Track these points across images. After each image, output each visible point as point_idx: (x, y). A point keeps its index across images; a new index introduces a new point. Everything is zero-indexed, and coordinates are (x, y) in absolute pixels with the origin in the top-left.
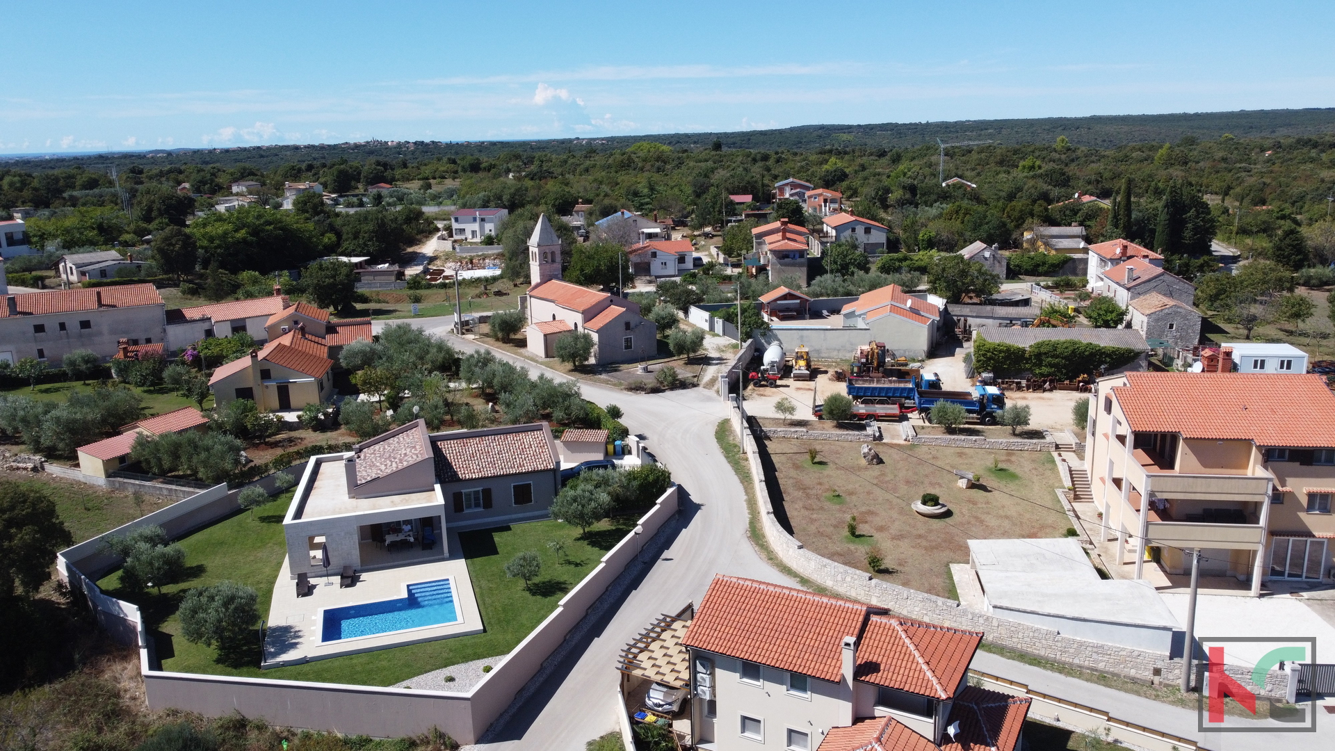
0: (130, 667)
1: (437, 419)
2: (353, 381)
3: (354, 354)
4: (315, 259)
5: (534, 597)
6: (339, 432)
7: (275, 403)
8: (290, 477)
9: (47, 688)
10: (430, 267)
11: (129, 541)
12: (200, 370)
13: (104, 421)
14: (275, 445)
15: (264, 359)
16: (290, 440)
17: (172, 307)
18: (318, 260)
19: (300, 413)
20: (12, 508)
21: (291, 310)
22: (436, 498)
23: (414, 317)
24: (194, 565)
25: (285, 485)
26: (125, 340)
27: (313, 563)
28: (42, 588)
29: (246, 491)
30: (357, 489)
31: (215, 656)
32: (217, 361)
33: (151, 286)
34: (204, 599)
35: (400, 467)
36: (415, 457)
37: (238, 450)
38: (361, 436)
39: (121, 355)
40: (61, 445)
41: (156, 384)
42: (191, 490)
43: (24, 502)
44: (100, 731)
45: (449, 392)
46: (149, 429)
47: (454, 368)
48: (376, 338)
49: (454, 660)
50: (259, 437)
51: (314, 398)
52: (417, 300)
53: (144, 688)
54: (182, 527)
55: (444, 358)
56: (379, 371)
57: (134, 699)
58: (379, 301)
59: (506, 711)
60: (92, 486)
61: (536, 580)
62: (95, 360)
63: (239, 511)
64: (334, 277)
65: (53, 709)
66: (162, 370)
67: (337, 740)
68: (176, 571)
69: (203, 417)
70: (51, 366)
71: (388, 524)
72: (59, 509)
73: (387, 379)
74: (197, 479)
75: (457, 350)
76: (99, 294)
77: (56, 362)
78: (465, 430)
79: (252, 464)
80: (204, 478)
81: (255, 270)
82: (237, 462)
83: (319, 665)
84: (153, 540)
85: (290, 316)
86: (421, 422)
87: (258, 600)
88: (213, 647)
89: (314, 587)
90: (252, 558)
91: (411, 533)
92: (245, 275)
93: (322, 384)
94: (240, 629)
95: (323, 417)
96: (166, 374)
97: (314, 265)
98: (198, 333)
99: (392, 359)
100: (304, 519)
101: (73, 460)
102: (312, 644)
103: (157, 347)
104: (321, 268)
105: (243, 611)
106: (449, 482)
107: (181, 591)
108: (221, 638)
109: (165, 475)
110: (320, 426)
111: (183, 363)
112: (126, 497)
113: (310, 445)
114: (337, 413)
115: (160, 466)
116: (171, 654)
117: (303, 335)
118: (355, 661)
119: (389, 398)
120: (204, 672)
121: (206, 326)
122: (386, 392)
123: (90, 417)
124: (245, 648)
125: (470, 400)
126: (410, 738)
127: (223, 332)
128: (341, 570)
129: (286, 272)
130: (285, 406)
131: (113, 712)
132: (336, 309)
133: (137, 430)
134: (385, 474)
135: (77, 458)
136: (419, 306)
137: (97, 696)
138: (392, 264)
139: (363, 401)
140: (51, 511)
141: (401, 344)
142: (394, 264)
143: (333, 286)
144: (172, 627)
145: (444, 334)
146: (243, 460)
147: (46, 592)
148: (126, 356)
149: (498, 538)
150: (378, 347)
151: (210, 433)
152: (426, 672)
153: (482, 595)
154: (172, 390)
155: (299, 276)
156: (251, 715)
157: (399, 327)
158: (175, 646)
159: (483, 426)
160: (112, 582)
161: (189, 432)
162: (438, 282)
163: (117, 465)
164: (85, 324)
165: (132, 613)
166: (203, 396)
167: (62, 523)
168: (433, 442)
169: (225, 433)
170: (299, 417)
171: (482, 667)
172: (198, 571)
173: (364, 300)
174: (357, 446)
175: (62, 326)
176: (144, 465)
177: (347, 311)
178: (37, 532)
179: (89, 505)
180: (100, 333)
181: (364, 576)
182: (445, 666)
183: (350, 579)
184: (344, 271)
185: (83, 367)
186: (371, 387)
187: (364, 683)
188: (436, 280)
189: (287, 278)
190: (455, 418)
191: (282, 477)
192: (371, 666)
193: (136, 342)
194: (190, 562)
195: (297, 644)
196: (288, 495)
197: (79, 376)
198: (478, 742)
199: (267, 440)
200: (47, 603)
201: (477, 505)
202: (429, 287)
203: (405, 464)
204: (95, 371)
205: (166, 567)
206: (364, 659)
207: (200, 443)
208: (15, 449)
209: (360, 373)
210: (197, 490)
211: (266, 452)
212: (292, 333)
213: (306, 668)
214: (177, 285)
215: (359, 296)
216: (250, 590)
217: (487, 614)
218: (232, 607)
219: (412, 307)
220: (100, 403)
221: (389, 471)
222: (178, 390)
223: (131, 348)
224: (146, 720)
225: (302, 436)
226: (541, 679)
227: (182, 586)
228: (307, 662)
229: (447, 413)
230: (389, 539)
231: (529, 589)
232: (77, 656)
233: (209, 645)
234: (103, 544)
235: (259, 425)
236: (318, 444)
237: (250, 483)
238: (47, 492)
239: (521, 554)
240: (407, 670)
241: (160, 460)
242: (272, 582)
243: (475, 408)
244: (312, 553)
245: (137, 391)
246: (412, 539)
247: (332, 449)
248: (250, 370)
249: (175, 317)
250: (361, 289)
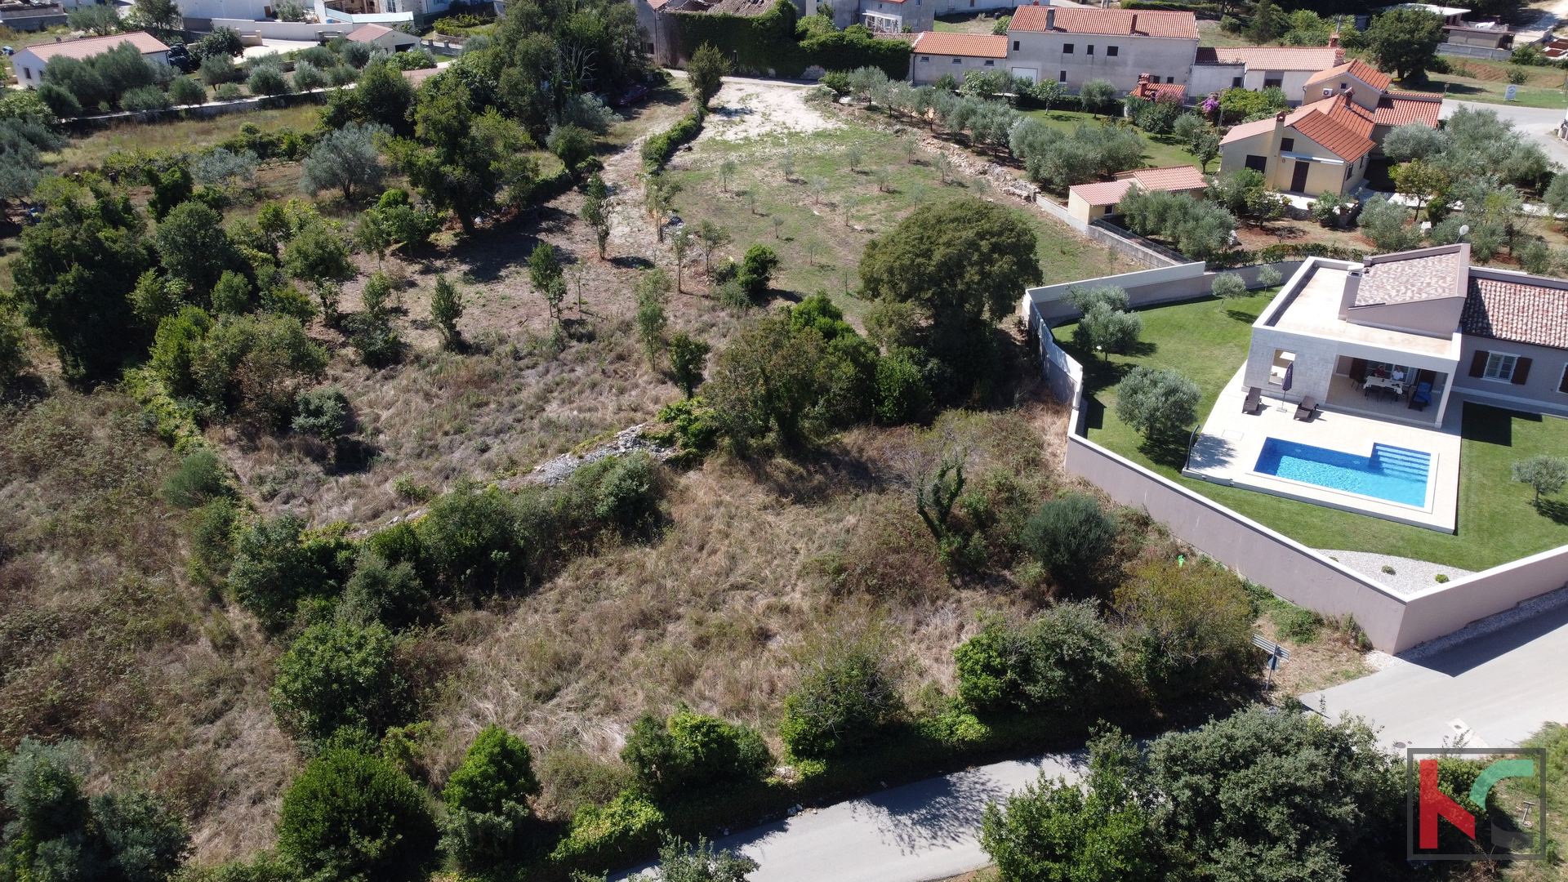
0: (1059, 423)
1: (1488, 248)
2: (1392, 175)
3: (1404, 141)
4: (1394, 4)
5: (1541, 518)
6: (1352, 234)
7: (1287, 180)
8: (1277, 275)
9: (985, 414)
10: (1554, 34)
11: (1092, 299)
12: (1215, 125)
13: (1103, 163)
14: (1272, 232)
15: (1292, 125)
16: (1291, 231)
17: (1206, 44)
18: (1399, 7)
19: (1313, 201)
20: (1000, 234)
21: (1343, 69)
22: (1448, 351)
23: (1505, 103)
24: (1147, 341)
25: (1269, 282)
26: (1147, 75)
27: (1272, 380)
28: (1005, 320)
29: (1224, 276)
30: (1351, 309)
31: (1140, 444)
32: (1235, 118)
33: (1191, 16)
34: (1147, 382)
35: (1416, 299)
36: (1440, 291)
37: (1229, 228)
38: (1379, 247)
39: (1138, 92)
40: (1057, 180)
41: (1164, 132)
42: (1167, 259)
43: (1012, 230)
44: (1018, 473)
45: (1520, 216)
46: (1145, 181)
47: (1538, 185)
48: (1442, 124)
49: (1402, 550)
50: (1257, 219)
51: (1335, 185)
52: (1519, 80)
53: (1065, 448)
54: (1145, 300)
55: (1530, 169)
56: (1431, 169)
57: (1055, 455)
58: (1463, 74)
59: (1447, 637)
60: (1073, 230)
61: (1553, 497)
62: (1112, 93)
63: (1209, 297)
64: (1412, 32)
65: (985, 436)
66: (1174, 118)
67: (1236, 582)
68: (1127, 342)
69: (1203, 180)
70: (1069, 92)
71: (1376, 364)
72: (1039, 247)
73: (1438, 181)
74: (1176, 250)
75: (1553, 161)
76: (1135, 17)
77: (1074, 89)
78: (1523, 273)
79: (1239, 248)
80: (1184, 250)
81: (1313, 10)
82: (1224, 241)
83: (1242, 494)
84: (1115, 304)
85: (1340, 76)
86: (1465, 248)
87: (1200, 401)
88: (1141, 433)
89: (1264, 407)
90: (1207, 353)
91: (1401, 383)
92: (1301, 15)
93: (1351, 170)
94: (1172, 425)
95: (1338, 212)
96: (1178, 123)
97: (1391, 12)
98: (1222, 79)
99: (1454, 156)
100: (1279, 327)
101: (1063, 196)
102: (1241, 469)
103: (1177, 89)
104: (1399, 19)
105: (1182, 407)
106: (1476, 335)
107: (1126, 365)
108: (1151, 428)
109: (1147, 236)
110: (1332, 222)
111: (1200, 113)
112: (1102, 249)
113: (1312, 242)
114: (1358, 211)
115: (1143, 225)
116: (1098, 425)
117: (1348, 104)
118: (1283, 505)
119: (1432, 205)
120: (1125, 455)
121: (1236, 73)
122: (1430, 198)
123: (1091, 155)
124: (1172, 446)
125: (1547, 235)
126: (1318, 615)
127: (1254, 83)
128: (1301, 400)
129: (1351, 18)
130: (1298, 188)
131: (1034, 460)
132: (1401, 75)
133: (1131, 180)
134: (1393, 302)
135: (1067, 196)
136: (1519, 89)
137: (1024, 439)
138: (1500, 23)
139: (1396, 203)
140: (1031, 247)
141: (1474, 138)
142: (1502, 23)
143: (1409, 43)
144: (1108, 398)
145: (1543, 134)
146: (1231, 240)
147: (1007, 325)
148: (1143, 94)
149: (1517, 425)
150: (1440, 136)
151: (1205, 201)
152: (1362, 551)
153: (1468, 488)
154: (1179, 142)
155: (1367, 24)
156: (1157, 517)
157: (1479, 114)
158: (1105, 419)
159: (1553, 274)
160: (1065, 333)
161: (1185, 195)
162: (1560, 58)
163: (1102, 214)
164: (1113, 51)
165: (1074, 371)
166: (1209, 156)
167: (1037, 261)
168: (1473, 279)
169: (1221, 204)
170: (1310, 205)
171: (1436, 574)
172: (1148, 349)
173: (1443, 68)
174: (1370, 258)
175: (1090, 50)
176: (1127, 220)
177: (1415, 81)
178: (1015, 264)
179: (1066, 249)
180: (1124, 64)
181: (1325, 414)
182: (1389, 554)
183: (1308, 412)
184: (1429, 25)
185: (1098, 99)
186: (1413, 186)
187: (1285, 534)
188: (1557, 54)
189: (1350, 26)
190: (1515, 254)
191: (1267, 271)
192: (1300, 518)
193: (1157, 80)
194: (1144, 338)
195: (1226, 462)
196: (1268, 294)
197: (1093, 108)
198: (1399, 654)
199: (1265, 224)
200: (1004, 335)
201: (1504, 375)
202: (1544, 63)
203: (1424, 297)
204: (1109, 107)
205: (1119, 335)
206: (1295, 507)
207: (1191, 211)
208: (1017, 173)
209: (1405, 165)
210: (1173, 262)
211: (1259, 238)
212: (1335, 98)
213: (1227, 491)
214: (1218, 18)
215: (1437, 63)
216: (1195, 387)
217: (1466, 514)
218: (1172, 399)
219: (1507, 88)
220: (1104, 141)
221: (1399, 300)
222: (1185, 143)
223: (1151, 86)
224: (1060, 480)
225: (1306, 229)
226: (1511, 620)
227: (1129, 360)
228: (1231, 486)
229: (1505, 244)
230: (1371, 381)
231: (1538, 505)
232: (1017, 396)
233: (1138, 430)
234: (1068, 292)
235: (1261, 204)
236: (1323, 243)
237: (1230, 269)
238: (1032, 225)
239: (1542, 457)
240: (1340, 539)
241: (1145, 218)
242: (1220, 386)
243: (1550, 246)
244: (1275, 369)
245: (1143, 136)
246: (1400, 391)
247: (1337, 253)
248: (1271, 137)
249: (1206, 56)
250: (1443, 54)
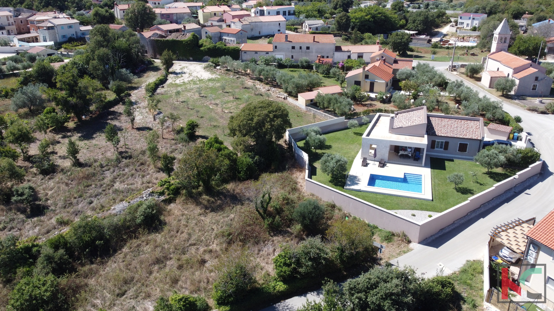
0: (302, 175)
1: (432, 107)
2: (400, 85)
3: (403, 74)
4: (395, 30)
5: (457, 193)
6: (390, 105)
7: (368, 89)
8: (368, 119)
9: (276, 174)
10: (443, 39)
11: (309, 131)
12: (343, 71)
13: (308, 85)
14: (365, 105)
15: (368, 70)
16: (371, 105)
17: (338, 45)
18: (396, 31)
19: (377, 94)
20: (276, 111)
21: (382, 52)
22: (423, 141)
23: (431, 61)
24: (328, 145)
25: (366, 122)
26: (320, 56)
27: (370, 154)
28: (280, 140)
29: (351, 121)
30: (393, 129)
31: (330, 180)
32: (349, 69)
33: (332, 36)
34: (329, 158)
35: (412, 125)
36: (419, 122)
37: (351, 105)
38: (399, 108)
39: (317, 61)
40: (293, 92)
41: (327, 74)
42: (332, 116)
43: (280, 110)
44: (289, 193)
45: (440, 96)
46: (322, 91)
47: (444, 86)
48: (413, 68)
49: (417, 208)
50: (360, 101)
51: (383, 89)
52: (434, 53)
53: (305, 183)
54: (327, 130)
55: (441, 81)
56: (412, 82)
57: (301, 186)
58: (418, 52)
59: (434, 235)
60: (300, 108)
61: (460, 186)
62: (309, 62)
63: (347, 128)
64: (401, 39)
65: (277, 181)
66: (330, 69)
67: (365, 224)
68: (322, 145)
69: (341, 90)
70: (295, 62)
71: (402, 147)
72: (289, 115)
73: (414, 86)
74: (335, 113)
75: (448, 78)
76: (314, 37)
77: (296, 61)
78: (443, 114)
79: (355, 111)
80: (337, 113)
81: (370, 33)
82: (350, 109)
83: (364, 194)
84: (317, 133)
85: (381, 54)
86: (425, 107)
87: (348, 163)
88: (329, 176)
89: (369, 164)
90: (348, 147)
91: (410, 153)
92: (367, 35)
93: (387, 84)
94: (340, 172)
95: (385, 98)
96: (331, 71)
97: (394, 33)
98: (344, 56)
99: (418, 78)
100: (371, 137)
101: (296, 97)
102: (363, 185)
103: (330, 60)
104: (397, 35)
105: (342, 166)
106: (431, 135)
107: (323, 153)
108: (333, 174)
109: (324, 109)
110: (383, 101)
111: (338, 68)
112: (311, 114)
113: (378, 108)
114: (391, 97)
115: (323, 105)
116: (315, 174)
117: (384, 63)
118: (378, 196)
119: (413, 94)
120: (325, 184)
121: (348, 54)
122: (413, 92)
123: (304, 83)
124: (340, 180)
125: (449, 102)
126: (393, 232)
127: (354, 57)
128: (380, 160)
129: (382, 35)
130: (372, 90)
131: (294, 188)
132: (399, 53)
133: (318, 91)
134: (405, 126)
135: (297, 97)
136: (435, 56)
137: (290, 181)
138: (427, 35)
139: (402, 94)
140: (287, 115)
141: (423, 72)
142: (428, 36)
143: (401, 43)
144: (317, 165)
145: (443, 70)
146: (352, 109)
147: (281, 142)
148: (319, 62)
149: (447, 163)
150: (414, 72)
151: (343, 96)
152: (404, 209)
153: (435, 185)
154: (332, 77)
155: (387, 37)
156: (338, 204)
157: (424, 64)
158: (317, 172)
159: (452, 114)
160: (301, 144)
161: (336, 95)
162: (446, 46)
163: (310, 102)
164: (308, 48)
165: (305, 156)
166: (343, 82)
167: (290, 120)
168: (428, 117)
169: (348, 97)
170: (376, 96)
171: (428, 215)
172: (329, 147)
173: (412, 51)
174: (396, 112)
175: (301, 48)
176: (318, 104)
177: (404, 55)
178: (282, 121)
179: (299, 115)
180: (312, 52)
181: (388, 165)
182: (413, 210)
183: (382, 164)
184: (406, 37)
185: (305, 64)
186: (407, 88)
187: (380, 206)
188: (445, 45)
189: (382, 38)
190: (440, 108)
191: (365, 118)
192: (384, 200)
193: (323, 57)
194: (327, 143)
195: (358, 183)
196: (366, 126)
197: (303, 67)
198: (419, 243)
199: (362, 103)
200: (280, 146)
201: (441, 148)
202: (441, 48)
203: (414, 124)
204: (308, 67)
205: (319, 143)
206: (382, 197)
207: (339, 100)
208: (280, 90)
209: (404, 82)
210: (334, 117)
211: (361, 108)
212: (380, 61)
213: (359, 193)
214: (341, 36)
215: (410, 49)
216: (346, 159)
217: (435, 194)
218: (338, 164)
219: (431, 56)
220: (308, 78)
221: (407, 125)
222: (334, 77)
223: (322, 59)
224: (304, 195)
225: (376, 104)
226: (452, 228)
227: (323, 151)
228: (361, 191)
229: (436, 105)
230: (401, 152)
231: (456, 189)
232: (287, 167)
233: (328, 175)
234: (301, 130)
235: (360, 96)
236: (381, 108)
237: (353, 118)
238: (286, 107)
239: (456, 173)
240: (397, 206)
241: (324, 103)
242: (354, 158)
243: (450, 105)
244: (371, 151)
245: (321, 76)
246: (410, 155)
247: (386, 111)
248: (361, 74)
249: (338, 49)
250: (411, 46)
